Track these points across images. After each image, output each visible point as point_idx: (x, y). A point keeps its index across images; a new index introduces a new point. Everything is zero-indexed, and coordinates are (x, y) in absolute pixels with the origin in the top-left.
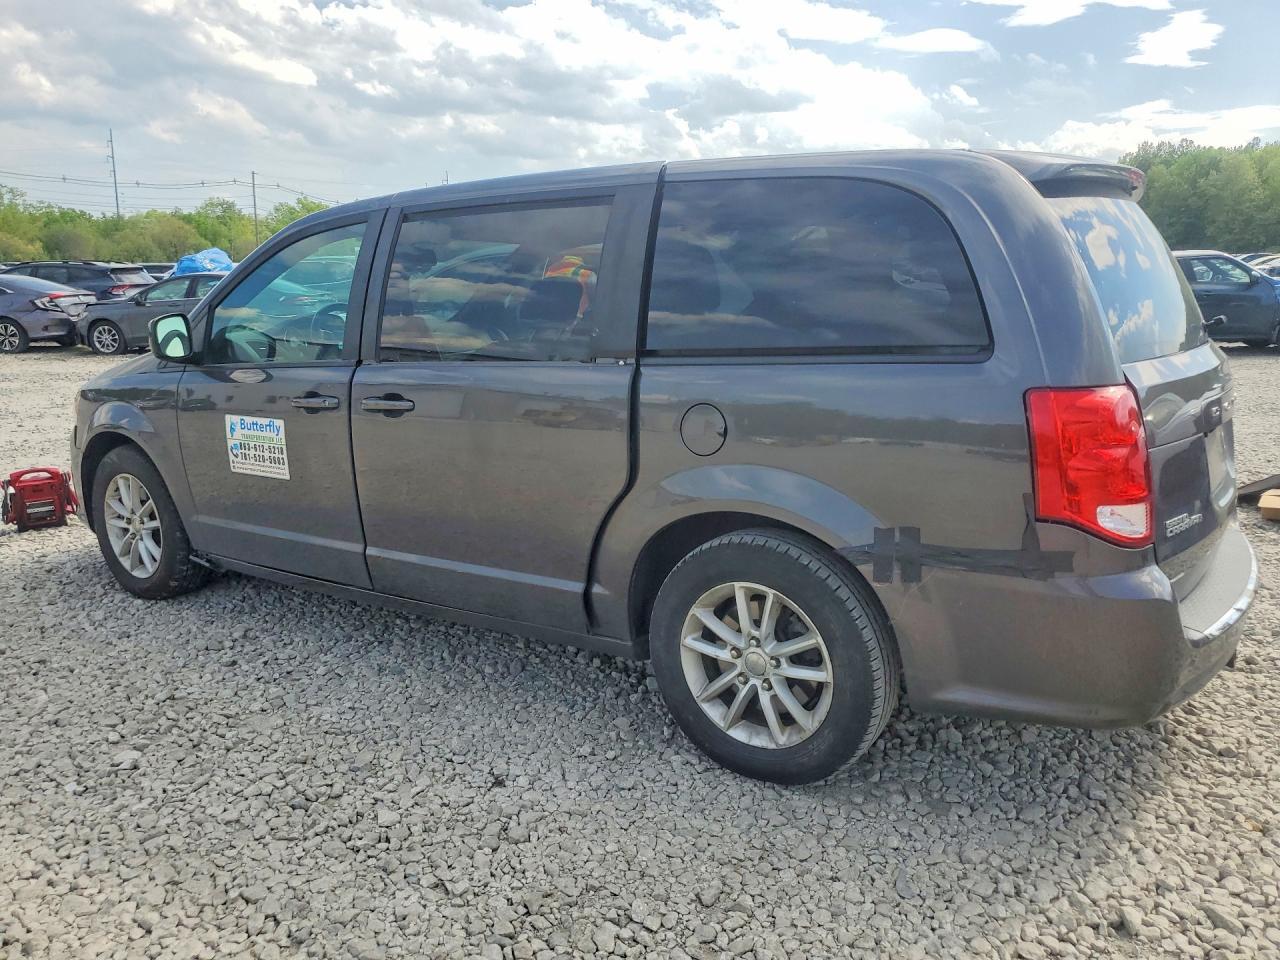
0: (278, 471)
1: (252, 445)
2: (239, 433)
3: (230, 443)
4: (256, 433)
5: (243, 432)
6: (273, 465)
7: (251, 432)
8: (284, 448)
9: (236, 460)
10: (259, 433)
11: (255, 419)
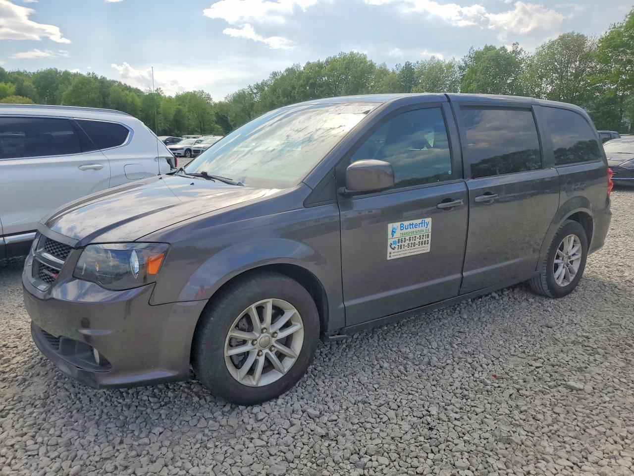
0: (424, 249)
1: (407, 238)
2: (398, 234)
3: (390, 241)
4: (412, 230)
5: (402, 232)
6: (421, 246)
7: (409, 230)
8: (430, 234)
9: (393, 251)
10: (415, 229)
11: (411, 222)
